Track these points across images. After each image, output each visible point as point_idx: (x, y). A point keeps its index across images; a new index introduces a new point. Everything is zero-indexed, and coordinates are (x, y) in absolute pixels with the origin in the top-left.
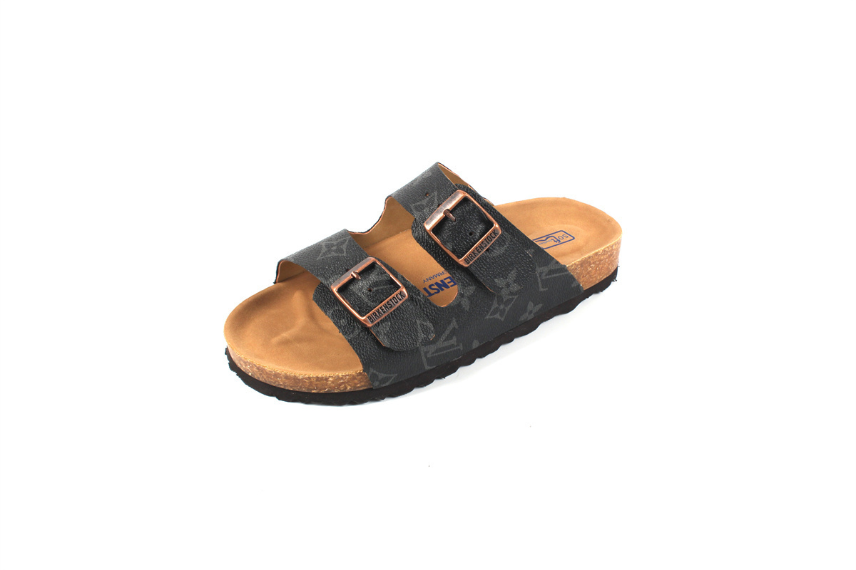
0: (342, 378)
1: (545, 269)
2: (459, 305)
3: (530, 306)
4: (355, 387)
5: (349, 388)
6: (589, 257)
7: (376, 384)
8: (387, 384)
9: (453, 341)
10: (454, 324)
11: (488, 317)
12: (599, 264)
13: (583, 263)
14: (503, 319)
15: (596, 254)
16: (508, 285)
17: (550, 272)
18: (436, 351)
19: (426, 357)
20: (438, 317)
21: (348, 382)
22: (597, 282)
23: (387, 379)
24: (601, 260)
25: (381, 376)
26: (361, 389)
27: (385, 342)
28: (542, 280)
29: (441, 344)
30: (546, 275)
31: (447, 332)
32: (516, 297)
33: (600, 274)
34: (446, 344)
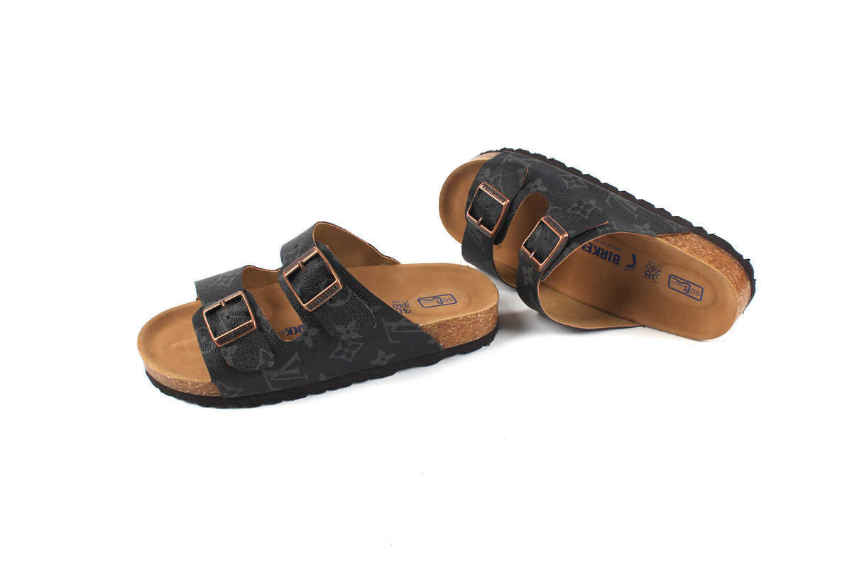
0: (197, 384)
1: (395, 325)
2: (302, 342)
3: (381, 353)
4: (209, 393)
5: (204, 393)
6: (448, 321)
7: (225, 394)
8: (235, 396)
9: (296, 371)
10: (296, 357)
11: (331, 356)
12: (460, 329)
13: (440, 325)
14: (350, 361)
15: (456, 319)
16: (348, 332)
17: (400, 328)
18: (279, 377)
19: (269, 380)
20: (280, 350)
21: (203, 388)
22: (461, 343)
23: (235, 392)
24: (462, 325)
25: (228, 388)
26: (215, 396)
27: (230, 362)
28: (391, 334)
29: (283, 371)
30: (396, 330)
31: (290, 362)
32: (362, 344)
33: (463, 337)
34: (288, 372)
